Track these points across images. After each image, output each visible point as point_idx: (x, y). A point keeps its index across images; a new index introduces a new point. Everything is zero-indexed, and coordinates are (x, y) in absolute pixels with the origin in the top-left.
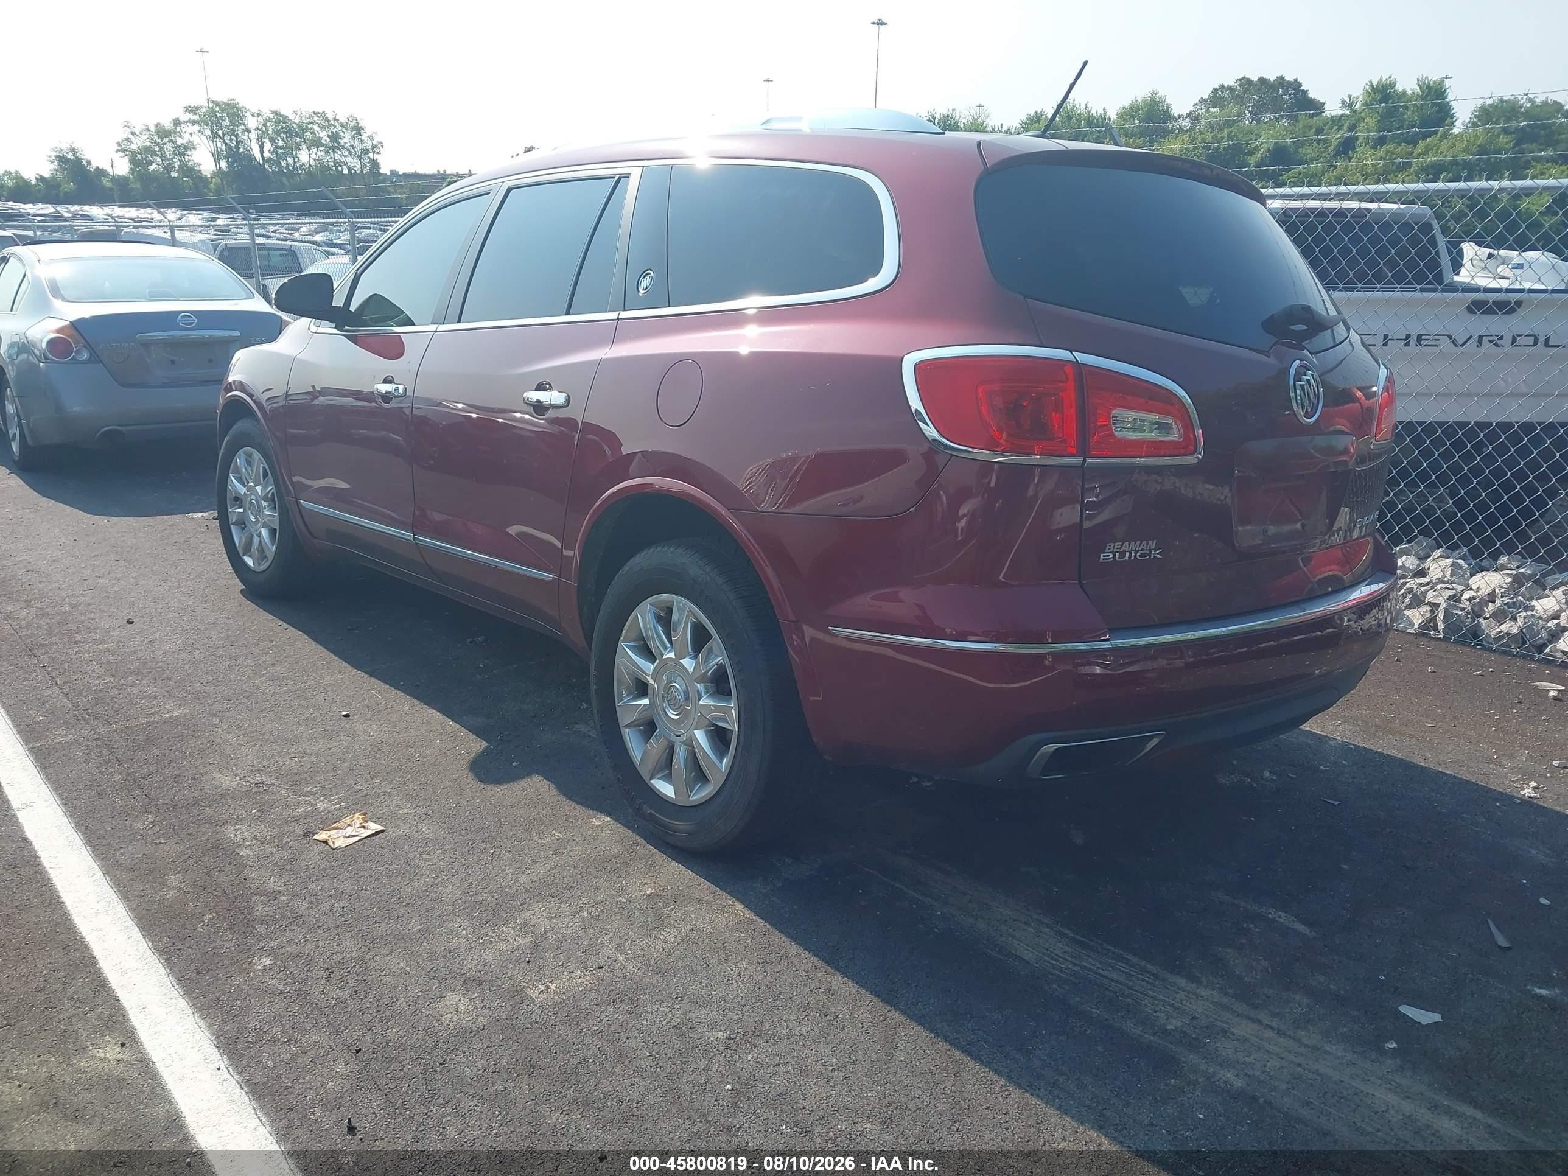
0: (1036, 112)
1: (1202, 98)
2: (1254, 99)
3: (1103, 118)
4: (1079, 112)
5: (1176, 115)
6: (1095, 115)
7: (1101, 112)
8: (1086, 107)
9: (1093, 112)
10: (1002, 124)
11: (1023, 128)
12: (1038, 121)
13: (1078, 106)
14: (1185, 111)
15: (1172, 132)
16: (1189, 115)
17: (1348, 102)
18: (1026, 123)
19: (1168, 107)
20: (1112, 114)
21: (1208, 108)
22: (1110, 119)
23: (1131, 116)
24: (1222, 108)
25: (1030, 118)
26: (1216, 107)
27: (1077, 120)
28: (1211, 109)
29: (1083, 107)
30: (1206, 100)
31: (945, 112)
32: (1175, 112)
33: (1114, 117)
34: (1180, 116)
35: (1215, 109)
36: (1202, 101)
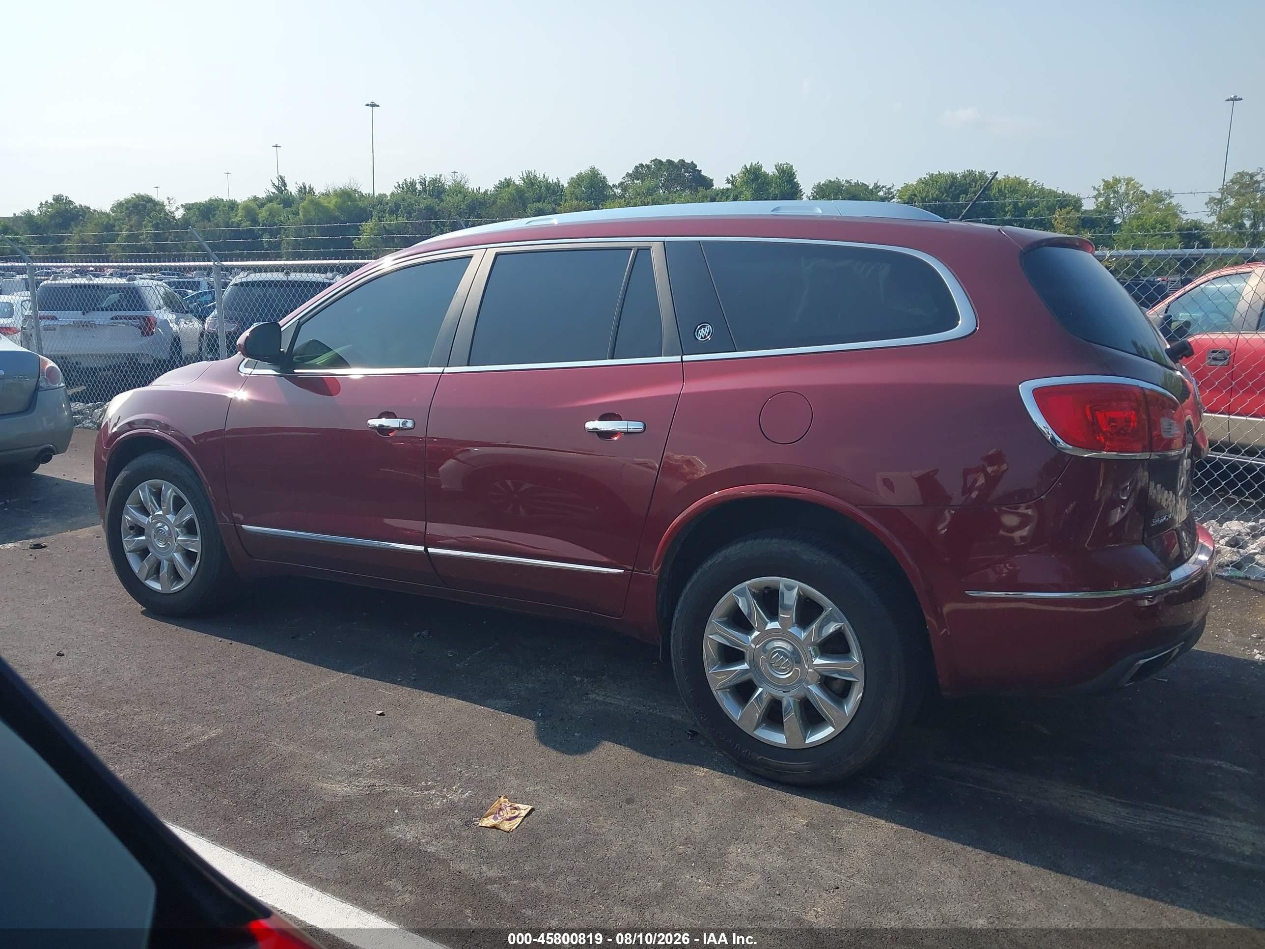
0: (506, 179)
1: (628, 173)
2: (665, 175)
3: (558, 184)
4: (539, 179)
5: (611, 185)
6: (551, 182)
7: (555, 180)
8: (544, 177)
9: (550, 180)
10: (479, 187)
11: (497, 191)
12: (508, 186)
13: (538, 175)
14: (617, 182)
15: (609, 197)
16: (621, 184)
17: (731, 179)
18: (498, 187)
19: (604, 178)
20: (565, 183)
21: (633, 180)
22: (563, 186)
23: (579, 185)
24: (643, 180)
25: (501, 183)
26: (638, 180)
27: (538, 186)
28: (635, 181)
29: (542, 176)
30: (631, 175)
31: (434, 177)
32: (610, 183)
33: (566, 185)
34: (614, 186)
35: (638, 182)
36: (628, 175)
